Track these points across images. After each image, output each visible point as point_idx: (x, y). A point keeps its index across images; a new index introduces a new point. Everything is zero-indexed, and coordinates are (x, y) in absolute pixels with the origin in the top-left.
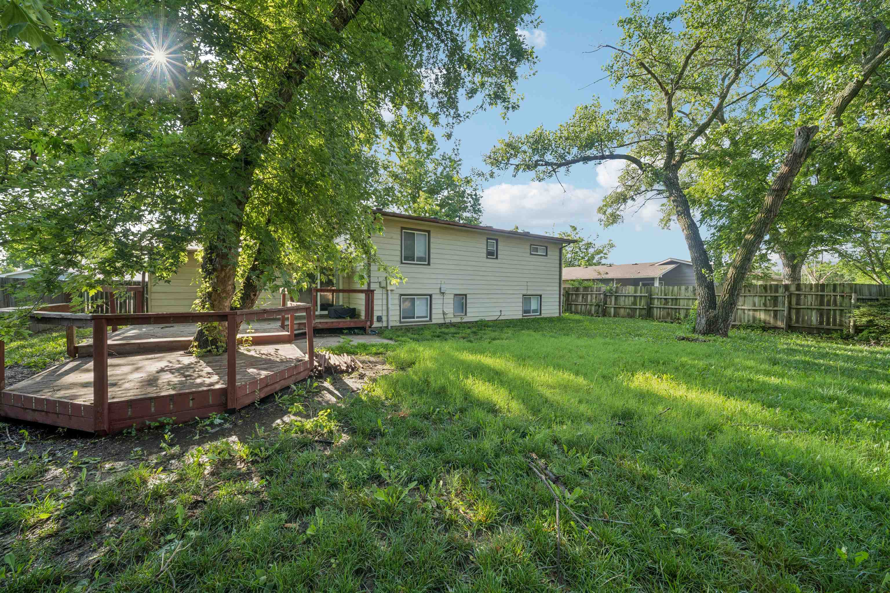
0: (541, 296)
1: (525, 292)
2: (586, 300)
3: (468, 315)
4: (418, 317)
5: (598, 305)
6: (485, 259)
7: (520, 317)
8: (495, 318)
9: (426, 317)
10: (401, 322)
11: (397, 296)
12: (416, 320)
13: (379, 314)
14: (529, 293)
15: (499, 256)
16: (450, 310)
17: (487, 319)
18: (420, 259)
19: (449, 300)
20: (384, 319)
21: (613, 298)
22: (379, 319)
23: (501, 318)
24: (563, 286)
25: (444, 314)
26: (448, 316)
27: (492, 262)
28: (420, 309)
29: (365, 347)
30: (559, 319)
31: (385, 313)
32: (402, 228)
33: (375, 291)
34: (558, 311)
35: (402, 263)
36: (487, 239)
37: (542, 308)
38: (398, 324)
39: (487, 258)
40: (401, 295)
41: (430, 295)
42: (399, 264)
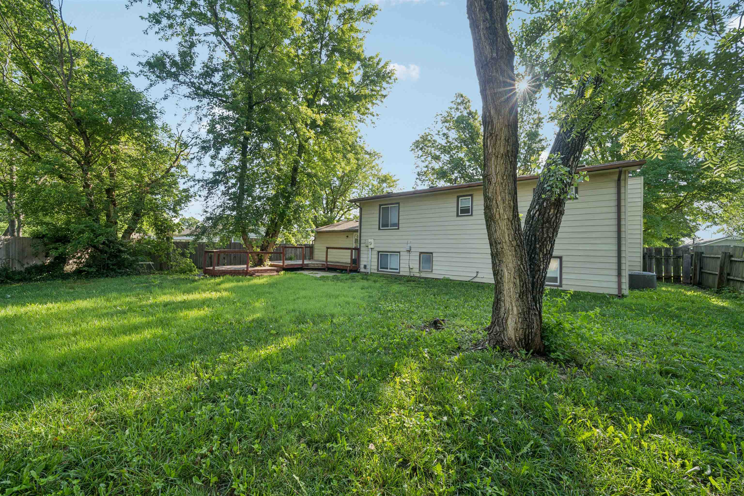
0: (560, 258)
3: (435, 272)
4: (391, 269)
6: (455, 218)
8: (468, 279)
9: (397, 269)
10: (378, 271)
11: (376, 253)
12: (389, 270)
13: (365, 263)
15: (474, 214)
16: (415, 265)
17: (452, 278)
18: (394, 225)
19: (415, 257)
20: (368, 267)
22: (365, 267)
23: (476, 280)
25: (410, 268)
26: (413, 270)
27: (463, 220)
28: (393, 263)
30: (619, 299)
31: (368, 263)
32: (380, 206)
33: (362, 249)
34: (615, 286)
35: (379, 229)
36: (458, 197)
37: (564, 277)
38: (376, 272)
39: (458, 215)
40: (379, 252)
41: (399, 252)
42: (377, 230)
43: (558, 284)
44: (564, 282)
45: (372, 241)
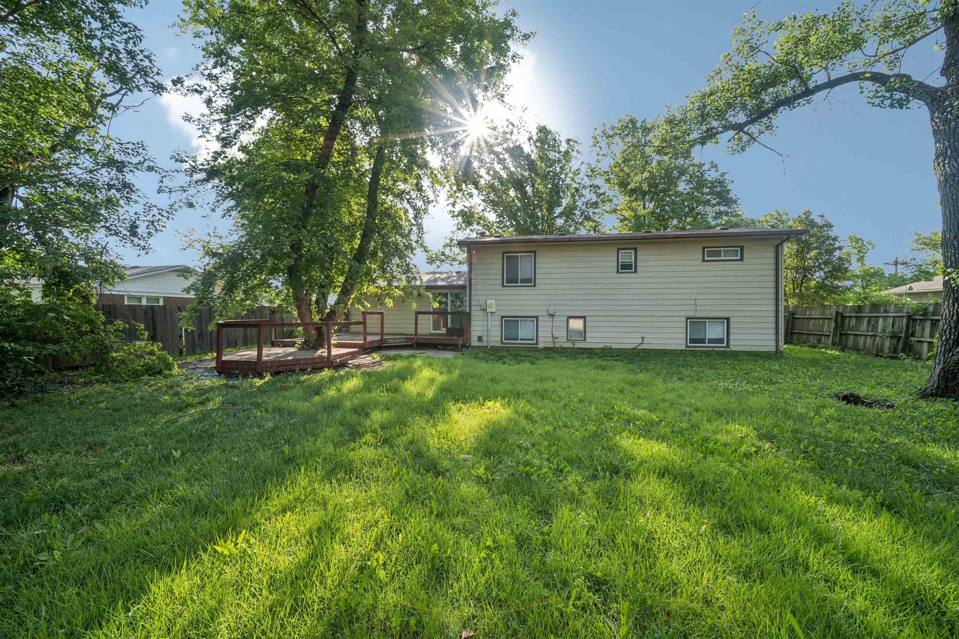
0: (728, 319)
1: (692, 314)
2: (875, 327)
3: (587, 340)
4: (523, 339)
5: (894, 336)
6: (615, 275)
7: (683, 347)
8: (632, 346)
9: (533, 340)
10: (502, 343)
11: (499, 318)
12: (519, 341)
13: (480, 334)
14: (699, 315)
15: (638, 270)
16: (561, 333)
17: (614, 346)
18: (524, 281)
19: (561, 322)
20: (485, 339)
21: (928, 325)
22: (480, 339)
23: (643, 347)
24: (782, 304)
25: (553, 337)
26: (559, 340)
27: (627, 278)
28: (526, 332)
29: (400, 356)
30: (777, 355)
31: (485, 334)
32: (504, 253)
33: (473, 313)
34: (774, 343)
35: (503, 286)
36: (619, 250)
37: (731, 337)
38: (499, 345)
39: (618, 272)
40: (503, 317)
41: (537, 317)
42: (500, 287)
43: (725, 345)
44: (731, 343)
45: (493, 302)
